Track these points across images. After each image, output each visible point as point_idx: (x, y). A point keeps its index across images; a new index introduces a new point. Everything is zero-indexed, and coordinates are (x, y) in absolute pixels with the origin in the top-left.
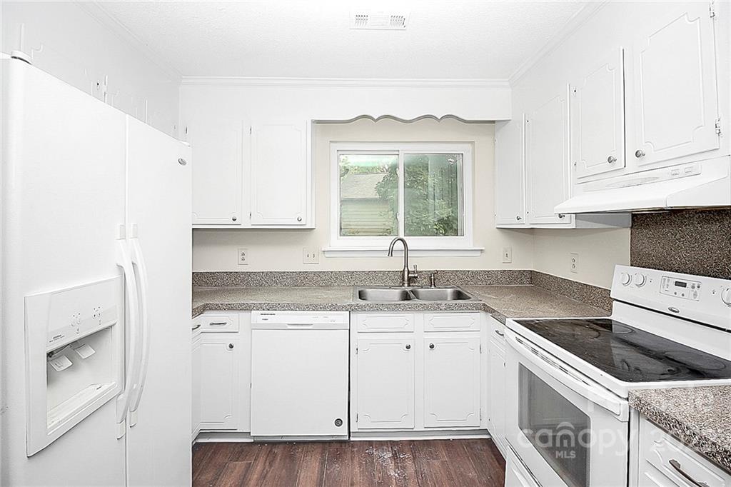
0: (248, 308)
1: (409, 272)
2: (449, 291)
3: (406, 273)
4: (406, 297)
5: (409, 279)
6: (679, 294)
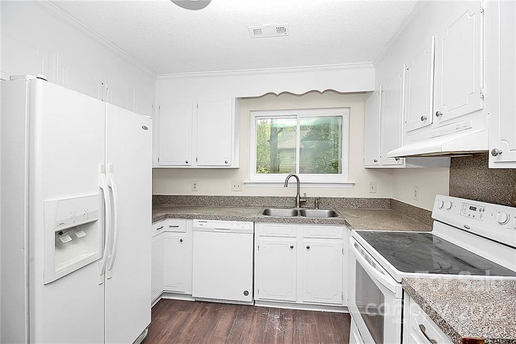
0: (191, 218)
1: (300, 198)
2: (327, 211)
3: (298, 198)
5: (300, 202)
6: (471, 216)
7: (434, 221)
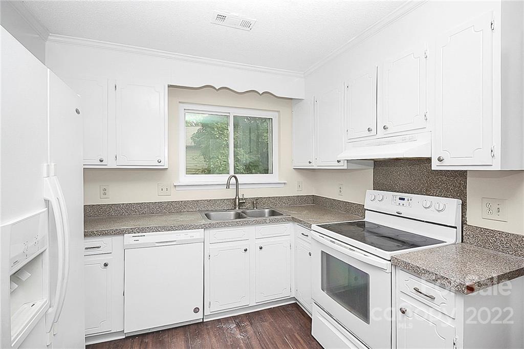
0: (121, 233)
1: (239, 200)
2: (267, 211)
3: (237, 200)
4: (239, 216)
5: (239, 203)
6: (401, 204)
7: (366, 211)
